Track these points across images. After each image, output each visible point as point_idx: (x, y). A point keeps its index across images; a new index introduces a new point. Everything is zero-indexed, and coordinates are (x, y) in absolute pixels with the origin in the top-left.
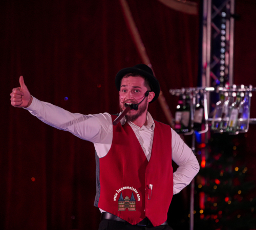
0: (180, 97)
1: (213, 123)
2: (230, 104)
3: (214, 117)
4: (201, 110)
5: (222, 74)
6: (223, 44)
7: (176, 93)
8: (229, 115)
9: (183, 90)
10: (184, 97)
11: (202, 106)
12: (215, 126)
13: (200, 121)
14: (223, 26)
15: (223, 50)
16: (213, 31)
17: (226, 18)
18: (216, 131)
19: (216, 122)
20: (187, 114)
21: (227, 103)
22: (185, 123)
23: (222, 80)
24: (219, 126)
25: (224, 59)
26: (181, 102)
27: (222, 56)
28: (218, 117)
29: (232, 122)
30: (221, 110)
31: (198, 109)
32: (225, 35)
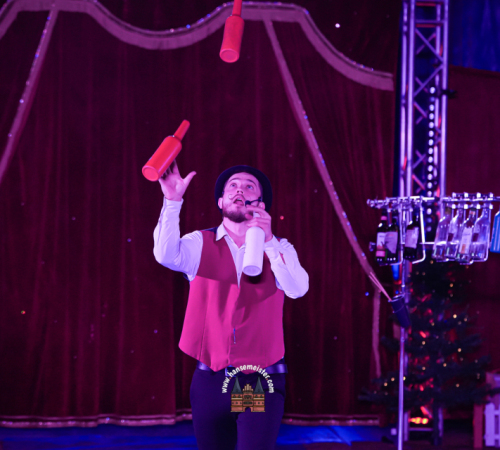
0: (383, 211)
1: (435, 248)
2: (460, 221)
3: (436, 239)
4: (416, 229)
5: (430, 177)
6: (431, 133)
7: (376, 204)
8: (458, 237)
9: (388, 200)
10: (389, 211)
11: (417, 224)
12: (438, 253)
13: (414, 246)
14: (432, 108)
15: (431, 142)
16: (416, 114)
17: (435, 95)
18: (439, 259)
19: (438, 247)
20: (394, 235)
21: (454, 220)
22: (392, 248)
23: (430, 185)
24: (445, 252)
25: (432, 155)
26: (383, 218)
27: (431, 151)
28: (441, 239)
29: (464, 247)
30: (446, 229)
31: (410, 228)
32: (433, 121)
